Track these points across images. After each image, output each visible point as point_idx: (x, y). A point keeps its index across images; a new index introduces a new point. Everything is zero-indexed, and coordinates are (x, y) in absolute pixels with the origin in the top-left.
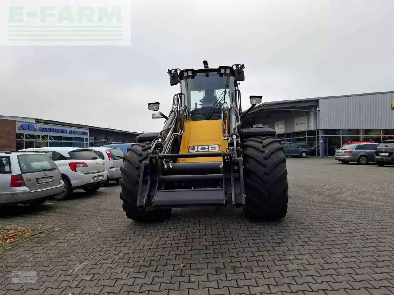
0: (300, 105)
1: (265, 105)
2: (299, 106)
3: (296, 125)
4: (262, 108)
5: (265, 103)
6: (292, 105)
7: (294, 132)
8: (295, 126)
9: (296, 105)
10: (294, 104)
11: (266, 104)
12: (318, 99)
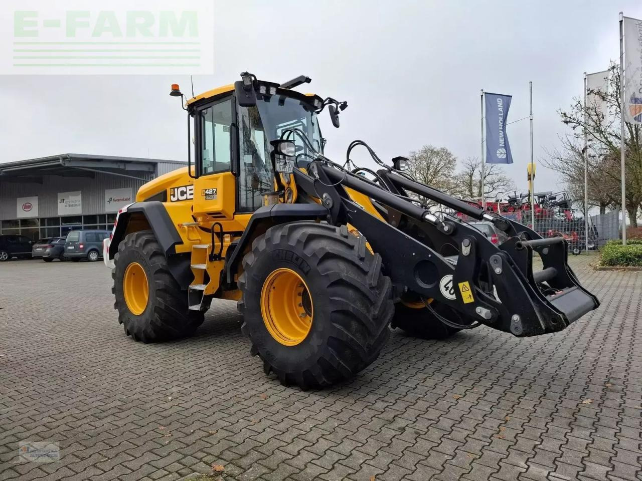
0: (129, 168)
1: (67, 158)
2: (127, 169)
3: (109, 202)
4: (61, 162)
5: (68, 155)
6: (115, 166)
7: (104, 213)
8: (107, 203)
9: (122, 166)
10: (119, 164)
11: (71, 158)
12: (156, 161)
